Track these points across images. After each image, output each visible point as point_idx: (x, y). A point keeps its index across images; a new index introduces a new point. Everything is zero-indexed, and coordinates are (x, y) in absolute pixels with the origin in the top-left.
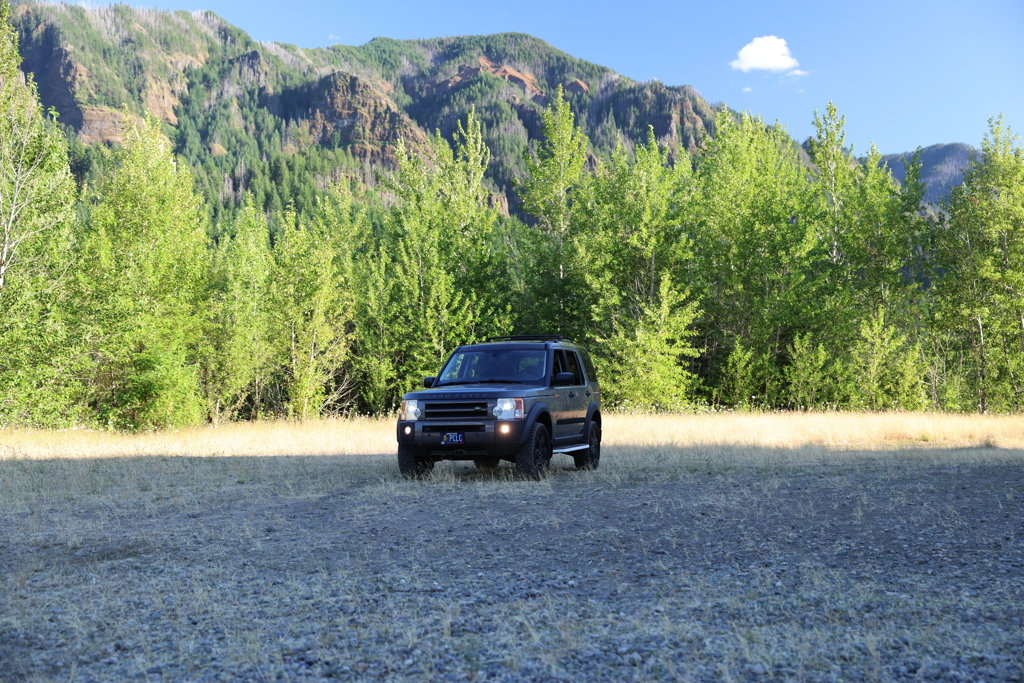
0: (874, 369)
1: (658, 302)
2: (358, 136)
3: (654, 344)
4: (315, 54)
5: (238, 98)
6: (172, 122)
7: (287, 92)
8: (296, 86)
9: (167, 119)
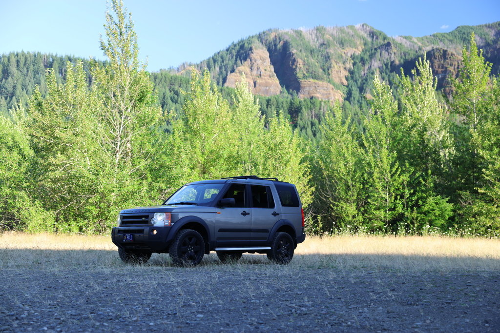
2: (448, 83)
4: (423, 40)
5: (379, 68)
6: (345, 84)
7: (406, 62)
8: (412, 59)
9: (342, 83)
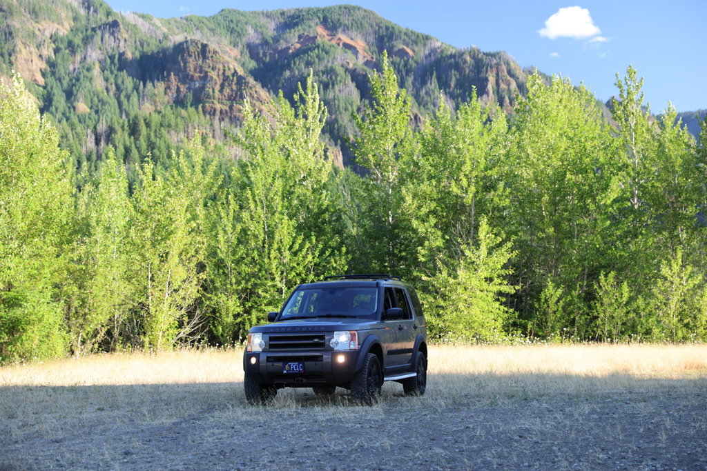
0: (674, 303)
1: (477, 244)
2: (208, 97)
3: (474, 282)
4: (170, 23)
5: (100, 62)
6: (40, 83)
7: (144, 57)
8: (153, 52)
9: (35, 80)
